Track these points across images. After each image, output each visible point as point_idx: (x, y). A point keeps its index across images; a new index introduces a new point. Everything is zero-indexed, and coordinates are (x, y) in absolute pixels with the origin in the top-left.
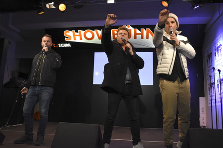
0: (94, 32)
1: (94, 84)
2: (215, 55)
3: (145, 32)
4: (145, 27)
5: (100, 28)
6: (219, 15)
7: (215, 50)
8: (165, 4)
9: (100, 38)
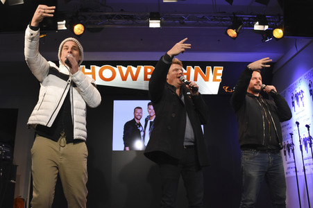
0: (116, 69)
1: (114, 149)
2: (293, 105)
3: (192, 71)
4: (193, 64)
5: (125, 64)
6: (296, 52)
7: (292, 98)
8: (232, 33)
9: (124, 79)
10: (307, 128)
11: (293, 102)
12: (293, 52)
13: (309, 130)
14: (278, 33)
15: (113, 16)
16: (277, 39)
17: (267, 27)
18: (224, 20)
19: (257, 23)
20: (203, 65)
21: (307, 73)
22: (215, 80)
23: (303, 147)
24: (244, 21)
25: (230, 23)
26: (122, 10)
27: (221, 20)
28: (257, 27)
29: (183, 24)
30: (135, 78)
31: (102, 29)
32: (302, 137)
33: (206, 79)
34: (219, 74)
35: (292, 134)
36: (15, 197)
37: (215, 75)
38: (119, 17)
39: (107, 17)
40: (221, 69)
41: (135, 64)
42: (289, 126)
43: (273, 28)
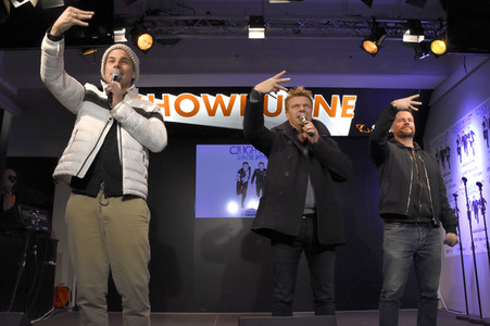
0: (200, 99)
2: (459, 153)
5: (213, 91)
6: (464, 75)
7: (458, 142)
8: (371, 46)
9: (212, 113)
10: (478, 188)
11: (459, 149)
12: (460, 74)
13: (480, 189)
14: (439, 47)
15: (195, 21)
16: (437, 56)
17: (422, 38)
18: (359, 28)
19: (408, 32)
20: (328, 94)
21: (480, 106)
22: (344, 115)
23: (473, 213)
24: (389, 28)
25: (368, 32)
26: (208, 13)
27: (354, 27)
28: (408, 38)
29: (298, 32)
30: (227, 113)
31: (178, 40)
32: (471, 199)
33: (332, 114)
34: (351, 107)
35: (456, 196)
36: (56, 285)
37: (345, 107)
38: (204, 23)
39: (187, 23)
40: (353, 99)
41: (228, 91)
42: (453, 183)
43: (431, 38)
